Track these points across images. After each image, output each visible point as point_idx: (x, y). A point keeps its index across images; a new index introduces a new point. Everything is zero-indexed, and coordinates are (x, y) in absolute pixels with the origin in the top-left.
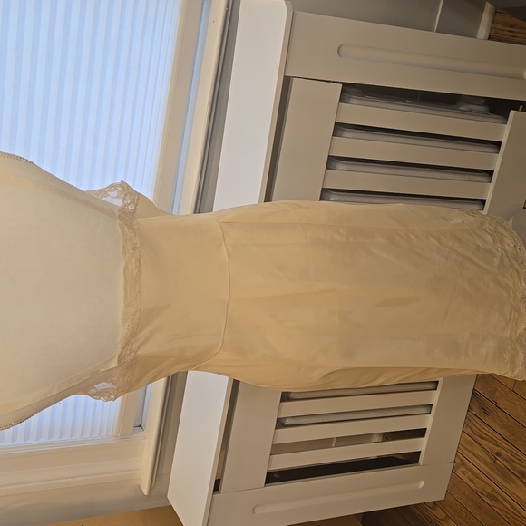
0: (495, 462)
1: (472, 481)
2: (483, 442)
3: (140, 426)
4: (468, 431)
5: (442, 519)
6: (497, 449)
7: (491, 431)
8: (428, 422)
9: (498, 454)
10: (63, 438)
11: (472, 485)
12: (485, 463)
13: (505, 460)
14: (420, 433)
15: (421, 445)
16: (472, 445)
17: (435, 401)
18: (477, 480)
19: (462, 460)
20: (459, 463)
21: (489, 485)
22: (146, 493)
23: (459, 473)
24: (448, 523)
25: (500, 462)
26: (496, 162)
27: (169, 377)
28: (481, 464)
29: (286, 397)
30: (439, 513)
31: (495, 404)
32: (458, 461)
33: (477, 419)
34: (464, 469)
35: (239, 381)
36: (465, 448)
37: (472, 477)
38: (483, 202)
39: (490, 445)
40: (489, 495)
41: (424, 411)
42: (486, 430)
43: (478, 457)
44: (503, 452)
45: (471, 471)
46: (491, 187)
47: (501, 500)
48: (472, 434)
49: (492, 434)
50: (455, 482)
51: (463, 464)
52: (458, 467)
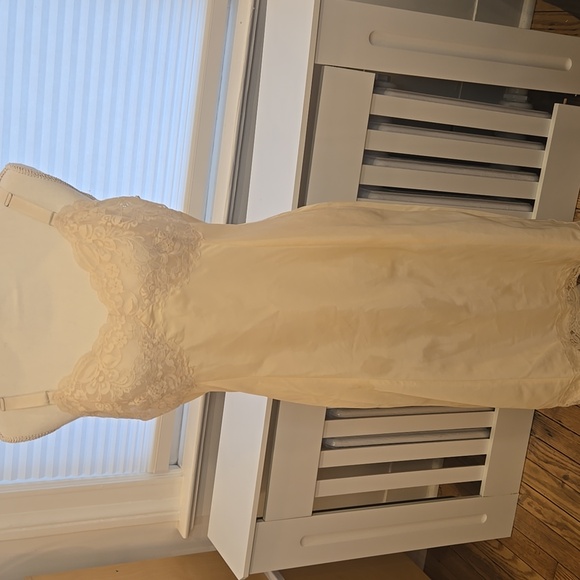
0: (562, 487)
1: (539, 512)
2: (548, 467)
3: (177, 464)
4: (532, 457)
5: (509, 560)
6: (564, 472)
7: (557, 453)
8: (487, 447)
9: (566, 477)
10: (83, 476)
11: (540, 516)
12: (553, 489)
13: (573, 482)
14: (479, 460)
15: (481, 473)
16: (536, 471)
17: (493, 424)
18: (545, 510)
19: (527, 491)
20: (525, 494)
21: (558, 514)
22: (184, 537)
23: (526, 506)
24: (516, 562)
25: (569, 485)
26: (543, 159)
27: (207, 394)
28: (548, 491)
29: (331, 415)
30: (507, 553)
31: (559, 423)
32: (523, 492)
33: (541, 443)
34: (530, 500)
35: (279, 401)
36: (529, 476)
37: (539, 507)
38: (531, 203)
39: (557, 468)
40: (559, 525)
41: (482, 435)
42: (551, 453)
43: (544, 484)
44: (571, 475)
45: (537, 500)
46: (539, 185)
47: (572, 527)
48: (536, 460)
49: (558, 457)
50: (521, 516)
51: (529, 494)
52: (524, 499)
